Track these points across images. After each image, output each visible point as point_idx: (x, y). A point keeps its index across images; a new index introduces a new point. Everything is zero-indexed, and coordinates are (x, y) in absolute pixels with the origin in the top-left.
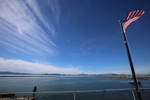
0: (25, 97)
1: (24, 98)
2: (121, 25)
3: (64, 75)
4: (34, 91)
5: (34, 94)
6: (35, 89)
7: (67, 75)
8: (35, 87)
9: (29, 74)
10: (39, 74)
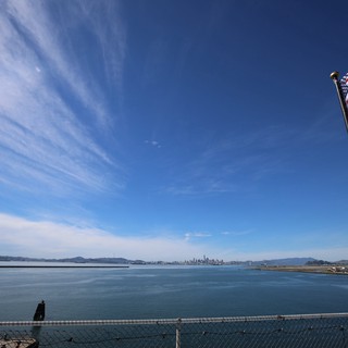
0: (6, 340)
1: (4, 343)
2: (340, 87)
3: (140, 263)
4: (36, 318)
5: (37, 329)
6: (40, 312)
7: (149, 263)
8: (40, 305)
9: (19, 259)
10: (54, 261)
